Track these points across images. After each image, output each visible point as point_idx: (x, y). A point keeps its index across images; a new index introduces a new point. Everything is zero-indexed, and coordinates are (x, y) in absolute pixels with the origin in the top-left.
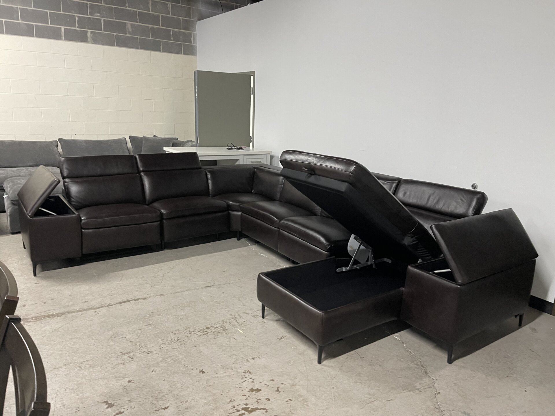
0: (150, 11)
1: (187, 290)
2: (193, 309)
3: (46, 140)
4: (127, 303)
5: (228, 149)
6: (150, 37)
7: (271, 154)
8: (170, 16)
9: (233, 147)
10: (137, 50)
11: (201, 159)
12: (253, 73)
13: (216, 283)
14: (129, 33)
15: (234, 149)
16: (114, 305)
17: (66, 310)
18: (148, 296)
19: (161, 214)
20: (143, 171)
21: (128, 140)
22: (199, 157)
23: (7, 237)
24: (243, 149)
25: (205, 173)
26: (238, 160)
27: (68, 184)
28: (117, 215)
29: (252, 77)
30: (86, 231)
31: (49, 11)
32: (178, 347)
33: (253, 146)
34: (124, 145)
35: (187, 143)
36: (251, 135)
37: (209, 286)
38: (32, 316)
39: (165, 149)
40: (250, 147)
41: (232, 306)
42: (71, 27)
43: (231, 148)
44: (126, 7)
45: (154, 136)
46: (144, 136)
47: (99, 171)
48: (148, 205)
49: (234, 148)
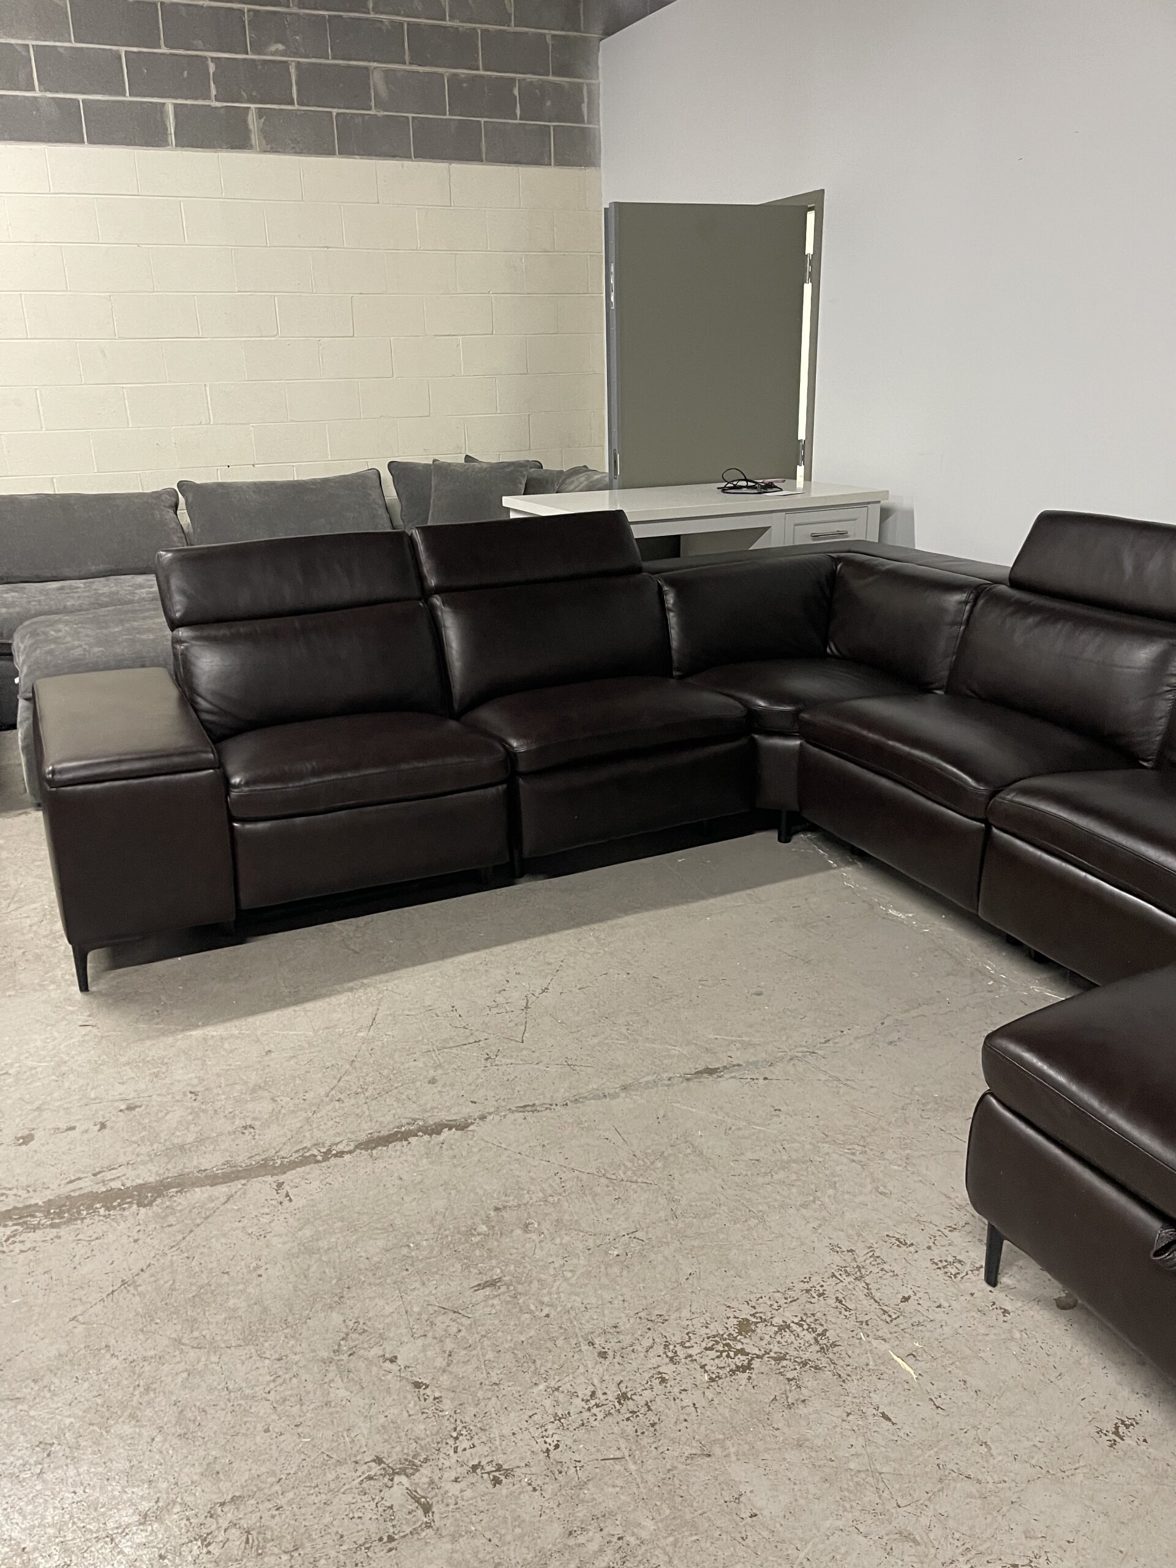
0: (444, 20)
1: (624, 1088)
2: (662, 1201)
3: (143, 489)
4: (398, 1145)
5: (724, 490)
6: (445, 115)
7: (884, 503)
8: (512, 29)
9: (744, 483)
10: (407, 163)
11: (638, 533)
12: (815, 201)
13: (738, 1057)
14: (379, 105)
15: (744, 490)
16: (350, 1152)
17: (173, 1170)
18: (475, 1111)
19: (511, 756)
20: (438, 590)
21: (386, 476)
22: (632, 526)
23: (23, 817)
24: (781, 490)
25: (656, 589)
26: (765, 529)
27: (187, 648)
28: (356, 767)
29: (811, 216)
30: (248, 826)
31: (123, 50)
32: (627, 1454)
33: (808, 477)
34: (374, 494)
35: (574, 478)
36: (802, 435)
37: (710, 1071)
38: (49, 1195)
39: (507, 501)
40: (795, 478)
41: (831, 1192)
42: (196, 99)
43: (735, 487)
44: (368, 13)
45: (468, 458)
46: (435, 461)
47: (289, 595)
48: (457, 717)
49: (747, 487)
